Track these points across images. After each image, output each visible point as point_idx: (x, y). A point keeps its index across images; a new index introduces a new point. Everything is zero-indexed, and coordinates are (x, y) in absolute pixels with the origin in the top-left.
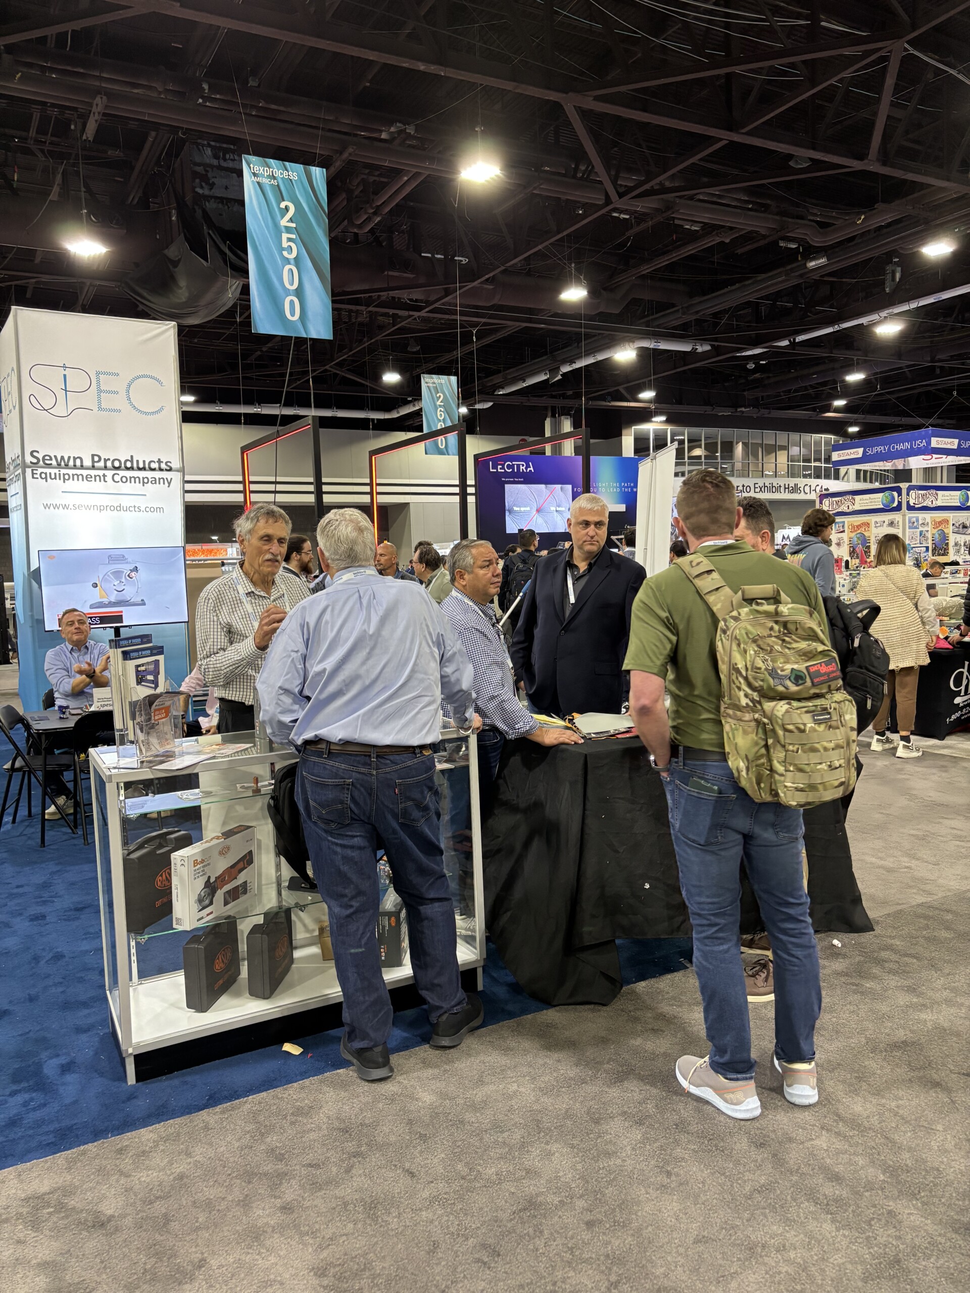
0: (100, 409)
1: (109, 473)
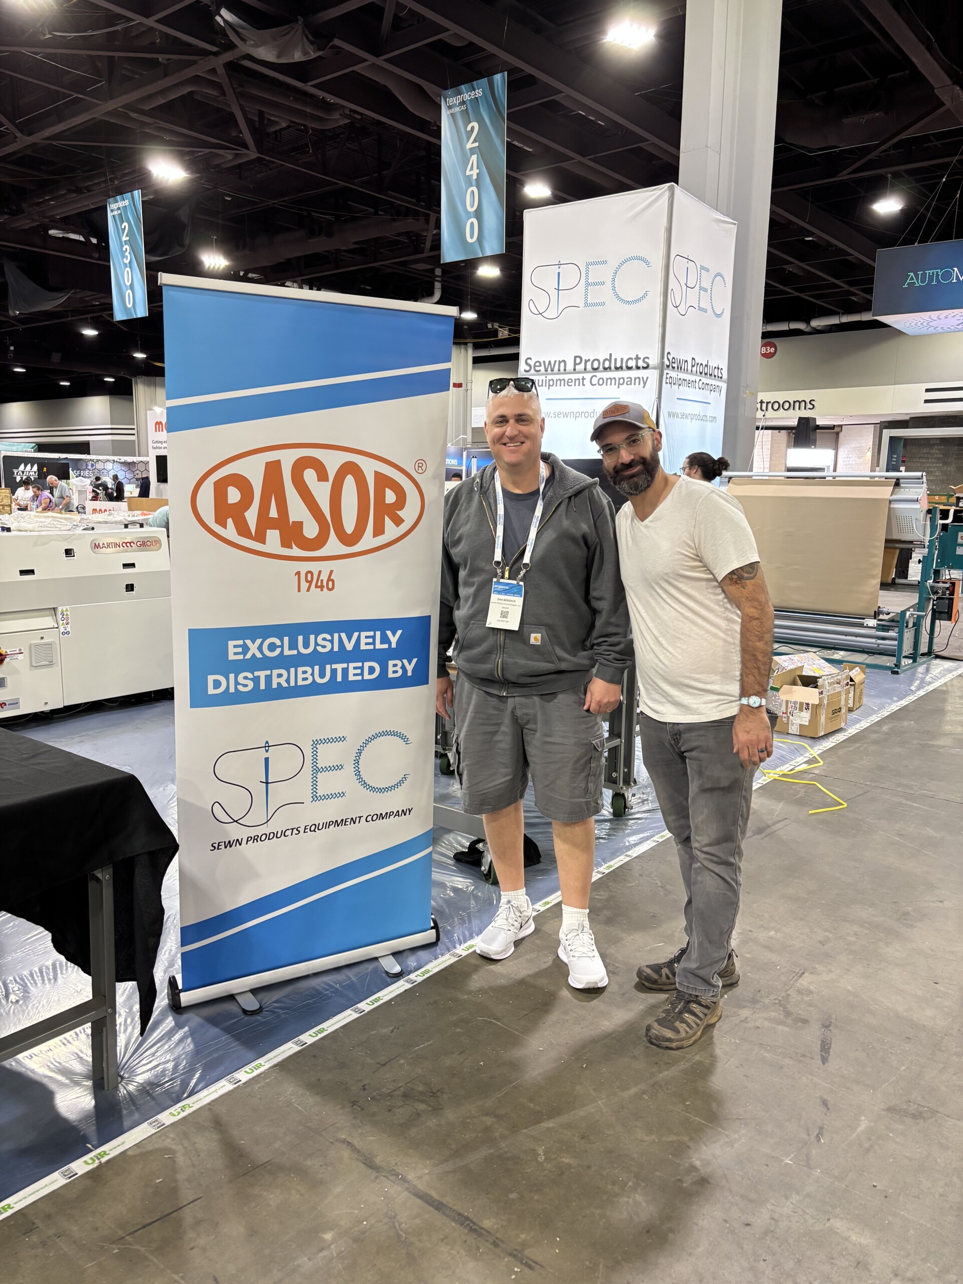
1: (588, 376)
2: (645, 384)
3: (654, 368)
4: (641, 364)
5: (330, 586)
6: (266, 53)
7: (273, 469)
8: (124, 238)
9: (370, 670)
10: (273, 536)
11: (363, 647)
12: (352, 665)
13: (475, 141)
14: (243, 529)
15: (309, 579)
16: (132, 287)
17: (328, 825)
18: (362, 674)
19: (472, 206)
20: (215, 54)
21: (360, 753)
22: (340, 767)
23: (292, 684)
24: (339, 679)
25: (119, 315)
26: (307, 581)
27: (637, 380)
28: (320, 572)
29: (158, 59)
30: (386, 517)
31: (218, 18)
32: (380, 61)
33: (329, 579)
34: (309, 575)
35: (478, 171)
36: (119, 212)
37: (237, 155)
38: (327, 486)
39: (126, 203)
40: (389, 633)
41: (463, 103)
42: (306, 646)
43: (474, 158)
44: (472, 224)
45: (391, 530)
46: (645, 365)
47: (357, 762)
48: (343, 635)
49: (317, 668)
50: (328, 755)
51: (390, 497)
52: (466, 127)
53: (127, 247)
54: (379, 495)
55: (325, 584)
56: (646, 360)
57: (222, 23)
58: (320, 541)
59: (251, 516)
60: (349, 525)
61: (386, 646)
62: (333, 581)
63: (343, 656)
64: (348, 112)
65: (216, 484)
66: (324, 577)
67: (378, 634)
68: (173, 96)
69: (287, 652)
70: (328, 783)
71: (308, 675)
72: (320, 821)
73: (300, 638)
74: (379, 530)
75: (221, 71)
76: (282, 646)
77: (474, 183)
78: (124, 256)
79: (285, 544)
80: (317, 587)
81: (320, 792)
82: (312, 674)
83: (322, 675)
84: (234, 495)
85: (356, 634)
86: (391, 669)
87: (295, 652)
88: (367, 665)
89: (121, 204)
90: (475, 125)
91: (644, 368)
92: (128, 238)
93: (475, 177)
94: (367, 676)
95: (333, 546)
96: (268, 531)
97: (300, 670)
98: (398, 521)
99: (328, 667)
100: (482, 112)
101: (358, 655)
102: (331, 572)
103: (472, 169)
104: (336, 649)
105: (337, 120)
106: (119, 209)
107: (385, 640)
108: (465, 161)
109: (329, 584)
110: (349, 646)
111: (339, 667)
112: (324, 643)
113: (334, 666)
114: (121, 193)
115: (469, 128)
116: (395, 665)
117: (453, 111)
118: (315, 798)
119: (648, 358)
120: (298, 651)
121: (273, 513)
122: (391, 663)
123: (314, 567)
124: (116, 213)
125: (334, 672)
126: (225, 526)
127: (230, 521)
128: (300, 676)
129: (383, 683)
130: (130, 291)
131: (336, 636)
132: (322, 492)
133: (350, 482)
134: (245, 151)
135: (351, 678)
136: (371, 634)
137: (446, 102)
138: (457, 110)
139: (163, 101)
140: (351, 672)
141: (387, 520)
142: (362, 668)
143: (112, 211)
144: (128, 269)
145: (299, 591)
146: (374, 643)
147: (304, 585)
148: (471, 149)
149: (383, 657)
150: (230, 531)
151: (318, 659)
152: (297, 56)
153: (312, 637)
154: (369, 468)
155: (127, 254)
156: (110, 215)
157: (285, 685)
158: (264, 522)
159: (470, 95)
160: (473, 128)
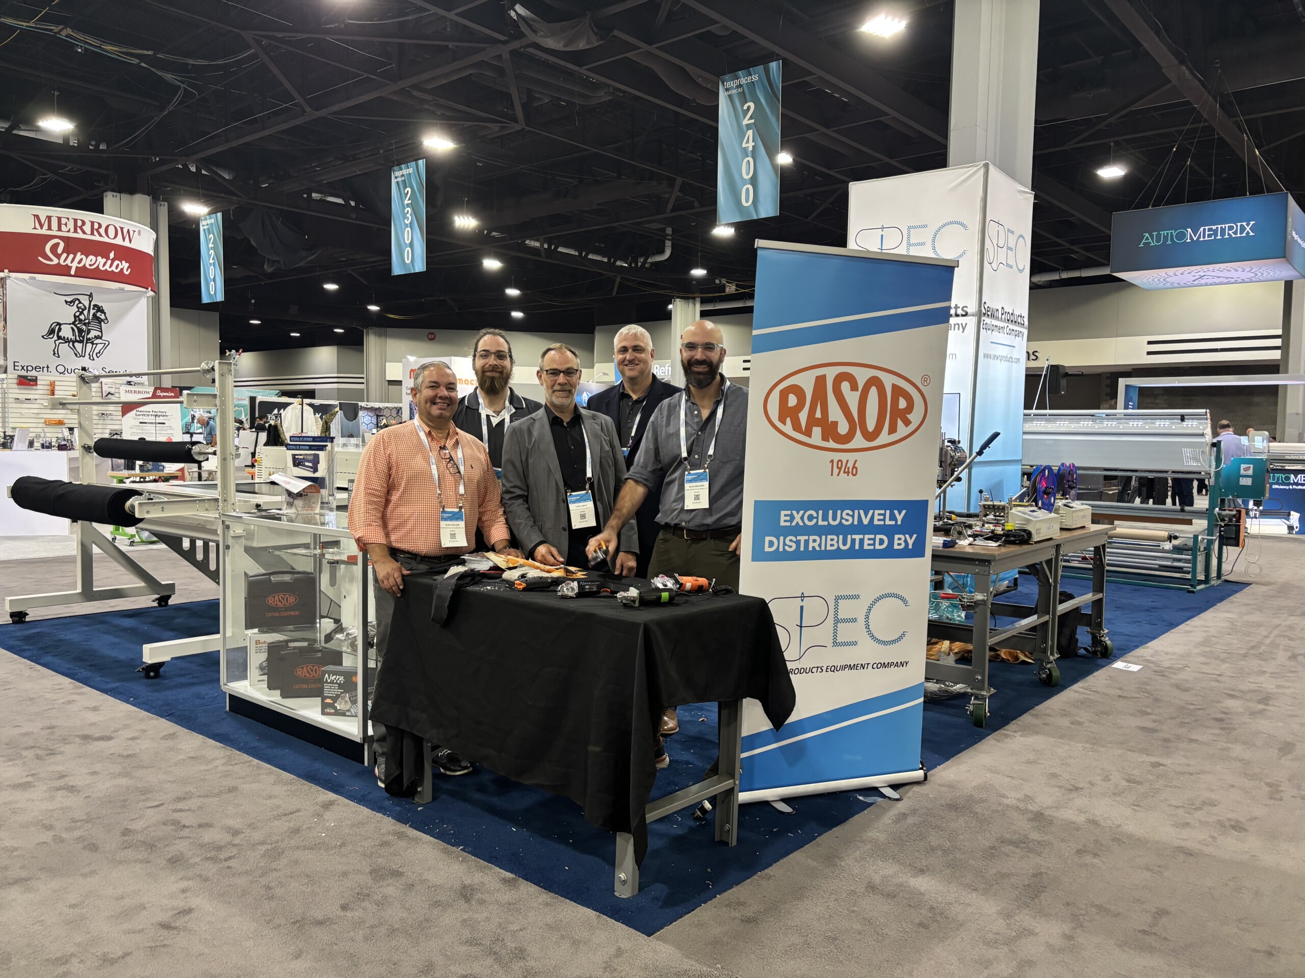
2: (964, 329)
3: (973, 315)
4: (960, 312)
5: (854, 473)
6: (551, 43)
7: (820, 381)
8: (407, 202)
9: (880, 541)
10: (817, 431)
11: (876, 522)
12: (867, 537)
13: (751, 118)
14: (796, 427)
15: (840, 466)
16: (411, 245)
17: (844, 668)
18: (874, 544)
19: (748, 174)
20: (504, 43)
21: (870, 609)
22: (854, 620)
23: (823, 548)
24: (857, 547)
25: (397, 270)
26: (838, 467)
27: (957, 326)
28: (848, 461)
29: (448, 46)
30: (899, 420)
31: (513, 14)
32: (652, 49)
33: (854, 467)
34: (840, 463)
35: (753, 144)
36: (403, 178)
37: (502, 128)
38: (857, 395)
39: (411, 170)
40: (896, 512)
41: (740, 86)
42: (834, 519)
43: (750, 133)
44: (748, 189)
45: (902, 430)
46: (964, 313)
47: (867, 617)
48: (862, 512)
49: (841, 537)
50: (847, 609)
51: (902, 404)
52: (742, 106)
53: (409, 209)
54: (895, 402)
55: (850, 470)
56: (965, 309)
57: (515, 18)
58: (849, 437)
59: (803, 416)
60: (871, 426)
61: (893, 523)
62: (856, 468)
63: (860, 528)
64: (611, 90)
65: (781, 391)
66: (850, 465)
67: (888, 512)
68: (455, 78)
69: (821, 523)
70: (845, 632)
71: (834, 542)
72: (838, 664)
73: (831, 512)
74: (893, 430)
75: (506, 56)
76: (817, 518)
77: (750, 154)
78: (405, 217)
79: (825, 438)
80: (844, 472)
81: (839, 640)
82: (838, 542)
83: (845, 544)
84: (792, 400)
85: (871, 512)
86: (896, 541)
87: (826, 523)
88: (878, 537)
89: (405, 172)
90: (752, 105)
91: (963, 315)
92: (410, 202)
93: (751, 149)
94: (878, 547)
95: (859, 441)
96: (814, 428)
97: (829, 537)
98: (907, 423)
99: (849, 537)
100: (758, 94)
101: (871, 529)
102: (856, 461)
103: (748, 142)
104: (856, 523)
105: (603, 97)
106: (403, 176)
107: (893, 517)
108: (742, 135)
109: (853, 471)
110: (866, 521)
111: (857, 537)
112: (847, 518)
113: (854, 537)
114: (406, 163)
115: (745, 107)
116: (899, 539)
117: (730, 92)
118: (836, 644)
119: (966, 307)
120: (829, 523)
121: (818, 415)
122: (897, 537)
123: (844, 457)
124: (399, 179)
125: (853, 541)
126: (785, 424)
127: (788, 420)
128: (829, 542)
129: (889, 553)
130: (409, 249)
131: (856, 512)
132: (852, 399)
133: (873, 391)
134: (515, 124)
135: (866, 547)
136: (883, 512)
137: (724, 85)
138: (734, 92)
139: (446, 82)
140: (866, 542)
141: (899, 422)
142: (874, 540)
143: (396, 178)
144: (409, 229)
145: (832, 475)
146: (884, 520)
147: (836, 471)
148: (747, 125)
149: (890, 531)
150: (788, 428)
151: (842, 530)
152: (582, 45)
153: (839, 512)
154: (888, 381)
155: (408, 215)
156: (394, 181)
157: (818, 549)
158: (812, 421)
159: (746, 80)
160: (749, 108)
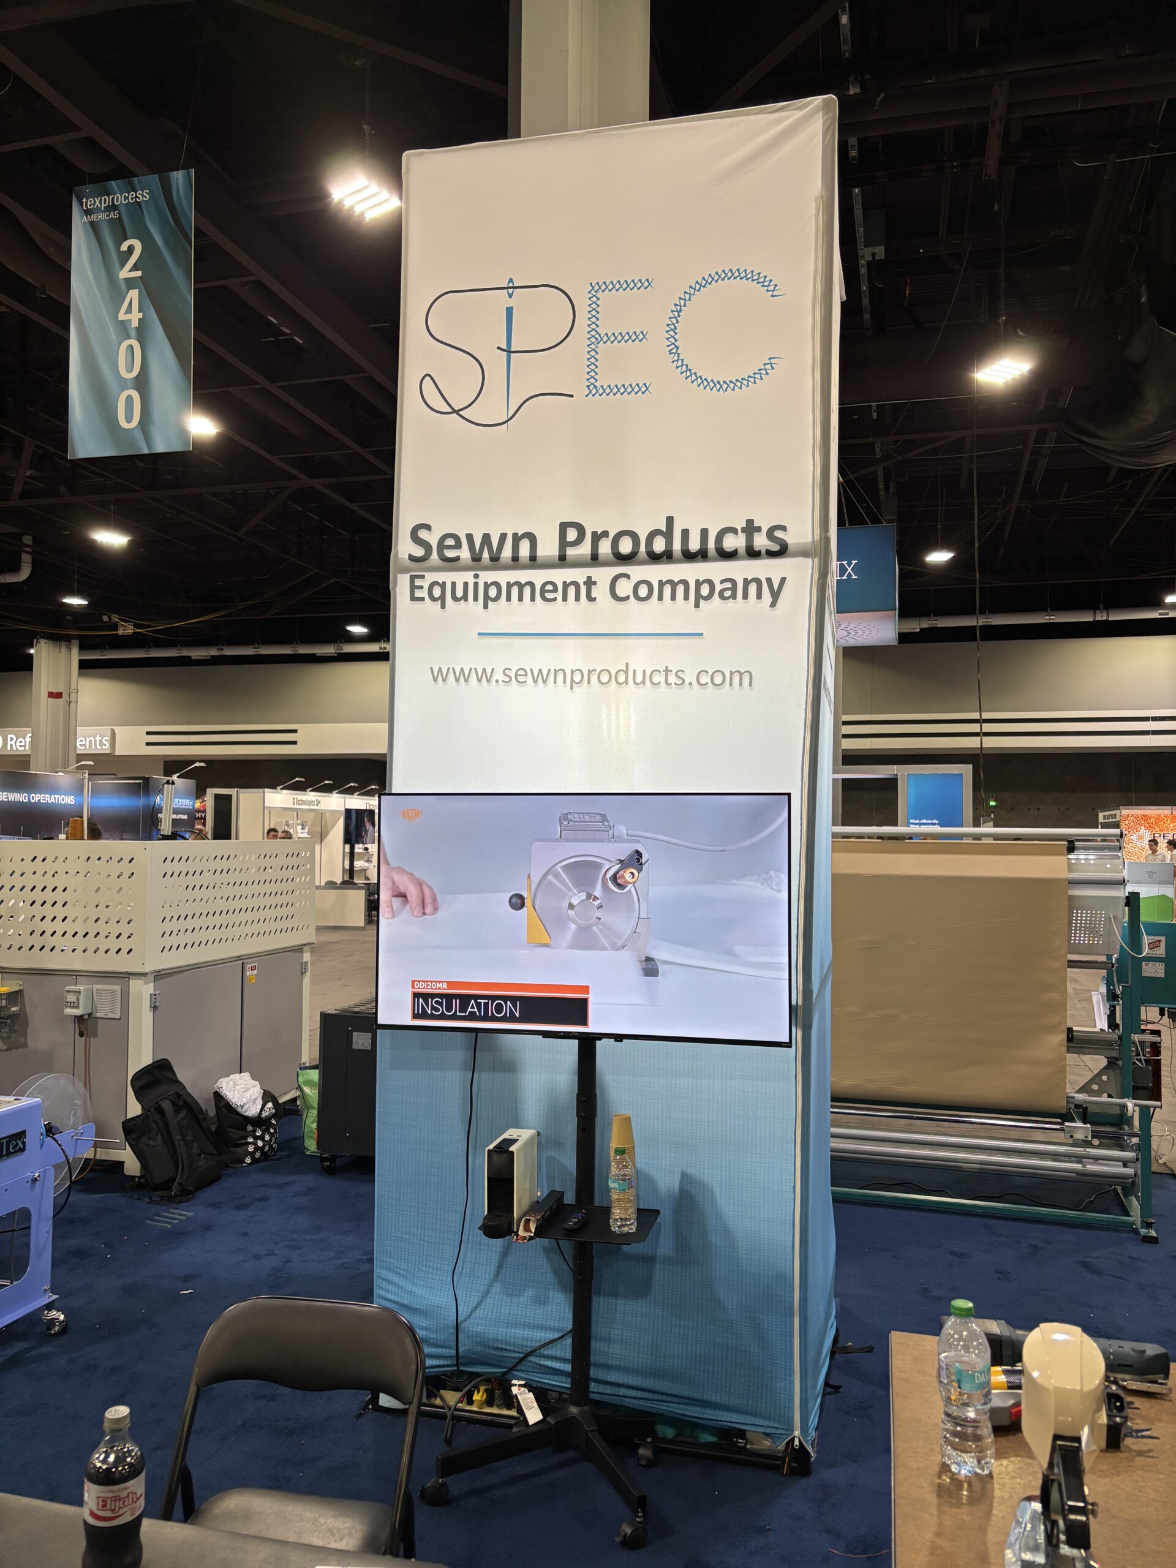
0: (593, 389)
1: (603, 575)
2: (775, 595)
3: (805, 554)
4: (761, 541)
13: (135, 267)
19: (130, 369)
27: (753, 586)
35: (141, 315)
41: (113, 207)
43: (134, 294)
44: (129, 399)
46: (775, 548)
52: (119, 245)
77: (133, 333)
90: (137, 243)
91: (771, 554)
93: (135, 324)
100: (150, 226)
103: (129, 310)
108: (116, 295)
115: (124, 247)
117: (94, 218)
137: (81, 204)
138: (102, 216)
148: (127, 280)
159: (126, 198)
160: (131, 249)
